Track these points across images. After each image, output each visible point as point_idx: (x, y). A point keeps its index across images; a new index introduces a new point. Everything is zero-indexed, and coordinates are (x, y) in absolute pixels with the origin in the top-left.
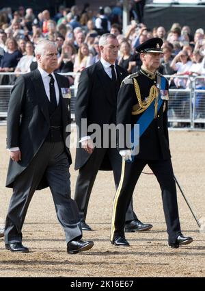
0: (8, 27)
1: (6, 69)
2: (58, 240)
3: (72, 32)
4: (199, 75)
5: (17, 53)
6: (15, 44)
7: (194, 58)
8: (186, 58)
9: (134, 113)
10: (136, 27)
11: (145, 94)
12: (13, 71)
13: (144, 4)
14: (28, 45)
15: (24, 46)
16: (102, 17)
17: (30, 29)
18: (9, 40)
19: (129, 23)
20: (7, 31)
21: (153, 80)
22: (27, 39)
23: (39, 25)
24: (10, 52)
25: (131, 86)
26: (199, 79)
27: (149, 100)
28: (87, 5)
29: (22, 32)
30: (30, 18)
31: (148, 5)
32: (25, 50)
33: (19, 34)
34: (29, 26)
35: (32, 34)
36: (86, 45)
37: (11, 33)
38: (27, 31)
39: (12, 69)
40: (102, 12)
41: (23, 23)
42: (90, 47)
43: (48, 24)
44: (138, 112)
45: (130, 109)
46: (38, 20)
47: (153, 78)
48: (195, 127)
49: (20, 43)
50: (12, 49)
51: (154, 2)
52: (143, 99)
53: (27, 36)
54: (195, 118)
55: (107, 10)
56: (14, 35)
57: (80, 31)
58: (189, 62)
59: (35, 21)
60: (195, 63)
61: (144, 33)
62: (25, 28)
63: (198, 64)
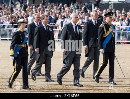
0: (53, 9)
1: (52, 23)
2: (70, 82)
3: (75, 11)
4: (118, 26)
5: (56, 18)
6: (56, 15)
7: (116, 20)
8: (114, 20)
9: (104, 37)
10: (97, 9)
11: (107, 30)
12: (55, 24)
13: (99, 2)
14: (60, 16)
15: (59, 16)
16: (85, 6)
17: (61, 10)
18: (53, 14)
19: (94, 8)
20: (53, 11)
21: (110, 26)
22: (59, 14)
23: (64, 9)
24: (54, 18)
25: (103, 28)
26: (118, 27)
27: (109, 32)
28: (81, 2)
29: (58, 11)
30: (61, 6)
31: (101, 2)
32: (59, 17)
33: (57, 12)
34: (60, 9)
35: (61, 12)
36: (80, 15)
37: (54, 12)
38: (60, 11)
39: (54, 23)
40: (85, 5)
41: (58, 8)
42: (81, 17)
43: (67, 9)
44: (105, 36)
45: (102, 35)
46: (63, 7)
47: (110, 25)
48: (117, 43)
49: (57, 15)
50: (54, 17)
51: (103, 1)
52: (107, 32)
53: (59, 13)
54: (117, 40)
55: (86, 4)
56: (55, 12)
57: (78, 11)
58: (115, 21)
59: (62, 8)
60: (117, 22)
61: (99, 11)
62: (59, 10)
63: (118, 22)
